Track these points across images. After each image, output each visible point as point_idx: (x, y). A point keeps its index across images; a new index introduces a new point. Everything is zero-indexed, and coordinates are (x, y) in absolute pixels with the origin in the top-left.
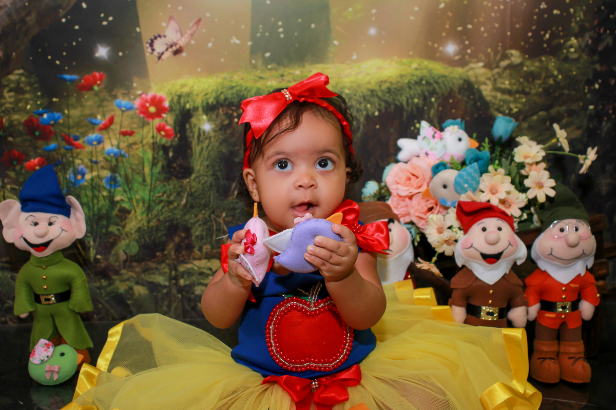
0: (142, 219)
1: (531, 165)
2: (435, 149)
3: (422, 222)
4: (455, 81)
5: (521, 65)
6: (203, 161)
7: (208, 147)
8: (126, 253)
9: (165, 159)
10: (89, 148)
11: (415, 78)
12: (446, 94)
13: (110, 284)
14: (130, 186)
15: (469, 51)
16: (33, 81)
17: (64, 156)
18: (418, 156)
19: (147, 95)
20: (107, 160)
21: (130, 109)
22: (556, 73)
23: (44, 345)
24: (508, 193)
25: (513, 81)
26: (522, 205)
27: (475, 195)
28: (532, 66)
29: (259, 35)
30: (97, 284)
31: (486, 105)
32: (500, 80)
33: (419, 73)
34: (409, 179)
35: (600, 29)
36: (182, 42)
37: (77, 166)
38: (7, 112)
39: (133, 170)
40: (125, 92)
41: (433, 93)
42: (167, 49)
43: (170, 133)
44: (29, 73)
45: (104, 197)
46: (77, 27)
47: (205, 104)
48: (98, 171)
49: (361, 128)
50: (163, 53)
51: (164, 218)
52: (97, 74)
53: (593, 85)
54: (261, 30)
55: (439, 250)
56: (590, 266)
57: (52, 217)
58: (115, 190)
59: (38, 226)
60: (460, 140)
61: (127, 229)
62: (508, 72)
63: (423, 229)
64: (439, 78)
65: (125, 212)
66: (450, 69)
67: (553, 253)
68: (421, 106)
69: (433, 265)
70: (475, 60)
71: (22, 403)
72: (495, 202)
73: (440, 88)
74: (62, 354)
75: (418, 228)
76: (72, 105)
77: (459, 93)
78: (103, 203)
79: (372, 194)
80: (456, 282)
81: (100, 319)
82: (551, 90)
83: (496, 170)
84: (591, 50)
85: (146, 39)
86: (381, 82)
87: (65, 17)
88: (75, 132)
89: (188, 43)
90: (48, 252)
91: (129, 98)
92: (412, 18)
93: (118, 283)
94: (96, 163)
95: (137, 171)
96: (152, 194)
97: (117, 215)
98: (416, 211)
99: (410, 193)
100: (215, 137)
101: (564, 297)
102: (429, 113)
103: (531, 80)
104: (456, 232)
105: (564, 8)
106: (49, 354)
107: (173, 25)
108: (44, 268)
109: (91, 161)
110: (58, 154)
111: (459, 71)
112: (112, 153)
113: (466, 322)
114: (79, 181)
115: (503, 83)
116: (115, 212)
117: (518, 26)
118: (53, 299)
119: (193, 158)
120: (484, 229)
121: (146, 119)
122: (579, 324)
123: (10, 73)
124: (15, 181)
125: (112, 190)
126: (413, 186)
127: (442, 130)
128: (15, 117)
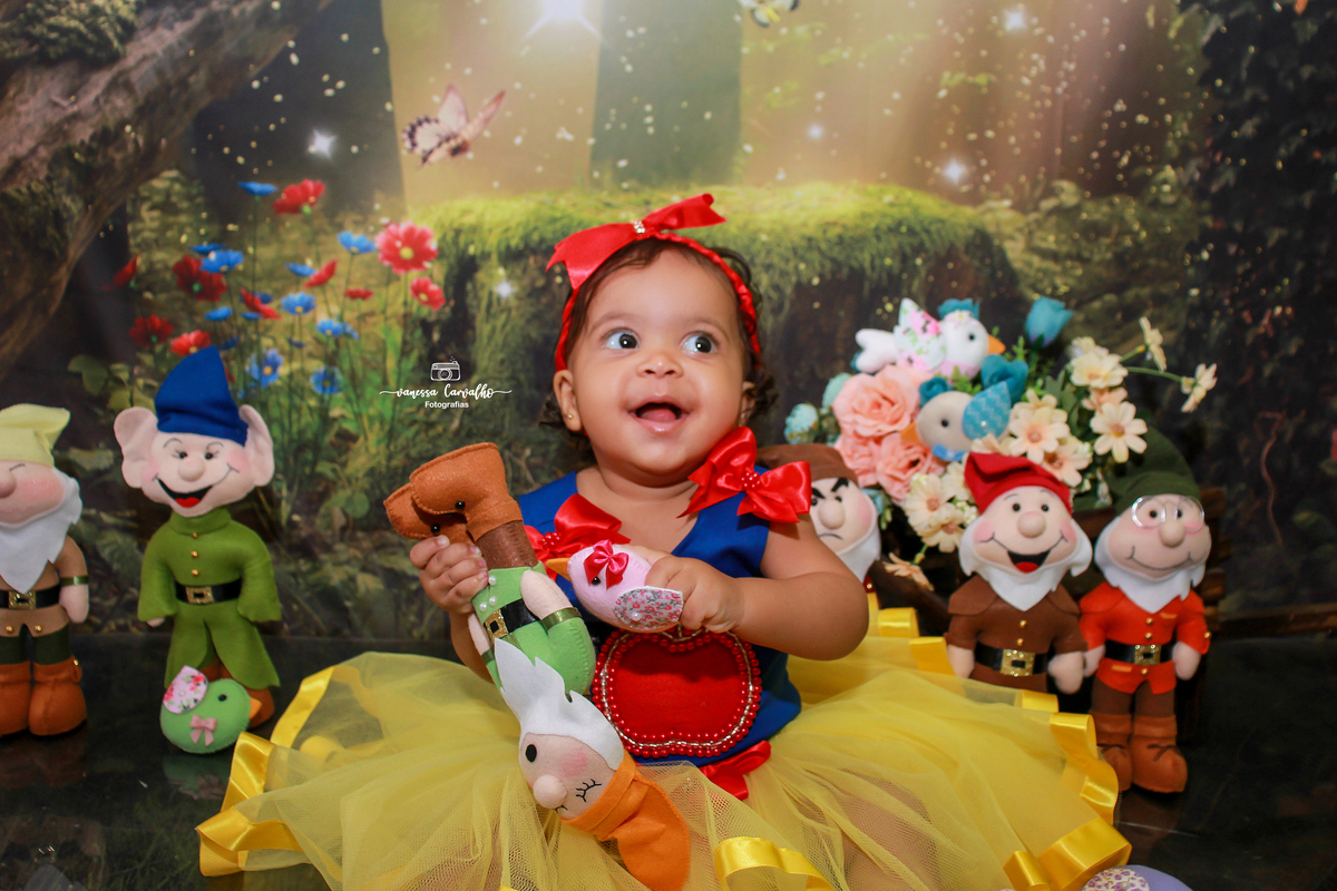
0: (378, 454)
1: (1101, 392)
2: (926, 353)
3: (898, 486)
4: (960, 232)
5: (1078, 209)
6: (493, 353)
7: (504, 326)
8: (345, 514)
9: (426, 345)
10: (287, 319)
11: (888, 221)
12: (943, 253)
13: (315, 569)
14: (359, 391)
15: (987, 178)
16: (194, 191)
17: (242, 330)
18: (894, 364)
19: (398, 225)
20: (318, 341)
21: (366, 249)
22: (1136, 227)
23: (190, 679)
24: (1061, 442)
25: (1063, 237)
26: (1084, 464)
27: (1000, 442)
28: (1095, 212)
29: (608, 126)
30: (292, 568)
31: (1012, 277)
32: (1039, 234)
33: (896, 213)
34: (879, 406)
35: (1214, 154)
36: (467, 133)
37: (264, 350)
38: (146, 246)
39: (366, 362)
40: (358, 218)
41: (919, 249)
42: (440, 145)
43: (437, 297)
44: (188, 177)
45: (310, 409)
46: (278, 98)
47: (503, 247)
48: (302, 361)
49: (787, 305)
50: (431, 152)
51: (419, 453)
52: (310, 185)
53: (1199, 252)
54: (613, 118)
55: (930, 542)
56: (1196, 583)
57: (213, 443)
58: (331, 398)
59: (186, 460)
60: (972, 338)
61: (350, 469)
62: (1053, 220)
63: (898, 500)
64: (931, 223)
65: (347, 438)
66: (952, 209)
67: (1135, 556)
68: (896, 271)
69: (917, 568)
70: (997, 194)
71: (145, 785)
72: (1036, 457)
73: (933, 241)
74: (223, 698)
75: (888, 497)
76: (262, 239)
77: (967, 252)
78: (308, 420)
79: (806, 429)
80: (960, 602)
81: (293, 633)
82: (1128, 257)
83: (1040, 397)
84: (1199, 191)
85: (402, 125)
86: (828, 224)
87: (259, 78)
88: (264, 288)
89: (479, 136)
90: (202, 507)
91: (366, 232)
92: (888, 112)
93: (329, 568)
94: (300, 346)
95: (374, 364)
96: (398, 407)
97: (332, 444)
98: (887, 464)
99: (879, 431)
100: (518, 308)
101: (1149, 635)
102: (910, 286)
103: (1092, 235)
104: (962, 509)
105: (1156, 113)
106: (199, 696)
107: (453, 101)
108: (194, 538)
109: (290, 342)
110: (232, 326)
111: (968, 213)
112: (330, 328)
113: (972, 676)
114: (268, 377)
115: (1044, 240)
116: (330, 437)
117: (1074, 139)
118: (210, 594)
119: (477, 344)
120: (1016, 508)
121: (394, 270)
122: (1171, 686)
123: (154, 175)
124: (153, 373)
125: (327, 397)
126: (883, 419)
127: (938, 317)
128: (159, 256)
